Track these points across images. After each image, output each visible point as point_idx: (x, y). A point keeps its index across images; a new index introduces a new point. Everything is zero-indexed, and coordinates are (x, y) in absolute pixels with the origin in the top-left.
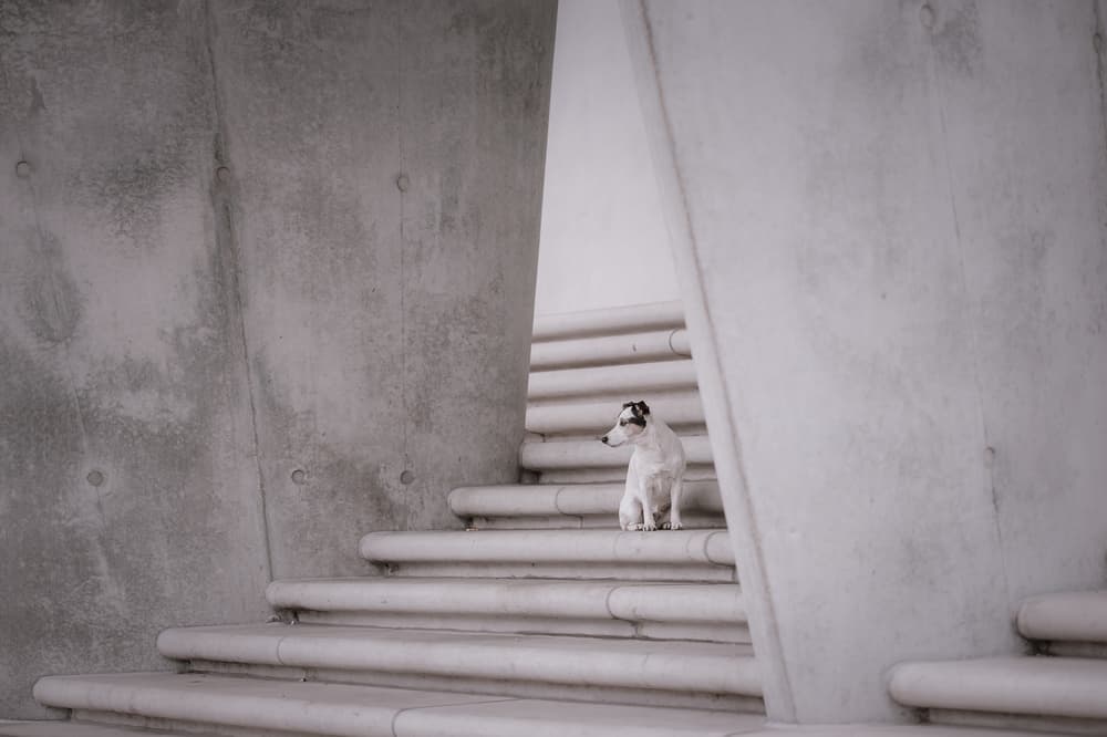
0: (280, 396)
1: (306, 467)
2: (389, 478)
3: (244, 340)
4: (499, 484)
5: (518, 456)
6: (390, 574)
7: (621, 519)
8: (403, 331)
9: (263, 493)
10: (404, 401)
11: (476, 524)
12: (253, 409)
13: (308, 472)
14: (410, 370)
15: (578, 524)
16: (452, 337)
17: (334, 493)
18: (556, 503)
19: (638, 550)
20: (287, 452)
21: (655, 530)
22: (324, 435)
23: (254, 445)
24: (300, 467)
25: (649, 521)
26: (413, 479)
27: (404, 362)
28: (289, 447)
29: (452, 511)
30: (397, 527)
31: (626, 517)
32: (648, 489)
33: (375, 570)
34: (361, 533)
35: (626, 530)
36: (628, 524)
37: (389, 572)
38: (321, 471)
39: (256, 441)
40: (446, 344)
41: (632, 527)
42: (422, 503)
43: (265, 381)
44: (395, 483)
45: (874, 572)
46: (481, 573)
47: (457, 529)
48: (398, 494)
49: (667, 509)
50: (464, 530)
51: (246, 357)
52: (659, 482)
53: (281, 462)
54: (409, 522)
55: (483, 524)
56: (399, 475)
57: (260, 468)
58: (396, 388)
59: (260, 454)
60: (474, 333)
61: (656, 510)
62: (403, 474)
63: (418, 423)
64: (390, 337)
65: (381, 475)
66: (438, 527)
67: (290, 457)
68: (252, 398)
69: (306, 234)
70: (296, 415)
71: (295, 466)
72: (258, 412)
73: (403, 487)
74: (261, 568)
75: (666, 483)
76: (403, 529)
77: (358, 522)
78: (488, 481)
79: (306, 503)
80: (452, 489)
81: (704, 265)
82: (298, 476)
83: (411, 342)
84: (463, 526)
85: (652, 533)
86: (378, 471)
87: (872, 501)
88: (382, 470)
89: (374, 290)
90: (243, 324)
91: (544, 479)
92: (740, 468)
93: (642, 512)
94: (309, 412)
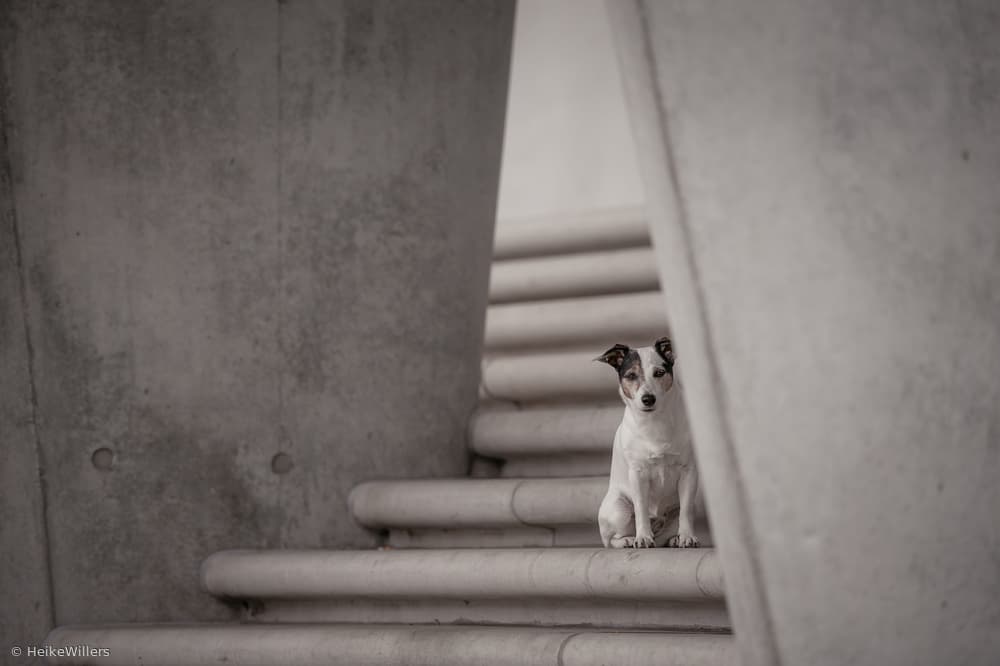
0: (75, 327)
1: (116, 443)
2: (253, 463)
3: (17, 236)
4: (433, 476)
5: (467, 434)
6: (249, 617)
7: (602, 529)
8: (280, 227)
9: (44, 485)
10: (280, 343)
11: (394, 539)
12: (30, 349)
13: (119, 452)
14: (290, 291)
15: (548, 540)
16: (360, 239)
17: (160, 487)
18: (512, 504)
19: (622, 578)
20: (85, 420)
21: (651, 546)
22: (146, 392)
23: (30, 407)
24: (106, 443)
25: (642, 531)
26: (291, 465)
27: (279, 277)
28: (89, 411)
29: (356, 519)
30: (264, 543)
31: (609, 525)
32: (642, 481)
33: (226, 612)
34: (204, 552)
35: (611, 546)
36: (611, 537)
37: (248, 615)
38: (140, 450)
39: (34, 401)
40: (350, 250)
41: (618, 543)
42: (306, 504)
43: (50, 304)
44: (262, 472)
45: (944, 605)
46: (388, 616)
47: (364, 548)
48: (266, 490)
49: (672, 513)
50: (374, 548)
51: (19, 264)
52: (660, 471)
53: (75, 434)
54: (284, 535)
55: (405, 540)
56: (270, 459)
57: (39, 443)
58: (268, 319)
59: (40, 421)
60: (397, 233)
61: (654, 513)
62: (276, 458)
63: (301, 376)
64: (258, 238)
65: (240, 459)
66: (331, 543)
67: (91, 427)
68: (28, 329)
69: (122, 68)
70: (101, 359)
71: (97, 441)
72: (39, 354)
73: (274, 478)
74: (37, 605)
75: (671, 473)
76: (273, 545)
77: (200, 533)
78: (415, 471)
79: (114, 501)
80: (356, 484)
81: (669, 103)
82: (103, 458)
83: (293, 245)
84: (372, 542)
85: (647, 550)
86: (235, 452)
87: (940, 487)
88: (241, 450)
89: (232, 161)
90: (14, 211)
91: (508, 470)
92: (725, 431)
93: (633, 516)
94: (123, 355)
